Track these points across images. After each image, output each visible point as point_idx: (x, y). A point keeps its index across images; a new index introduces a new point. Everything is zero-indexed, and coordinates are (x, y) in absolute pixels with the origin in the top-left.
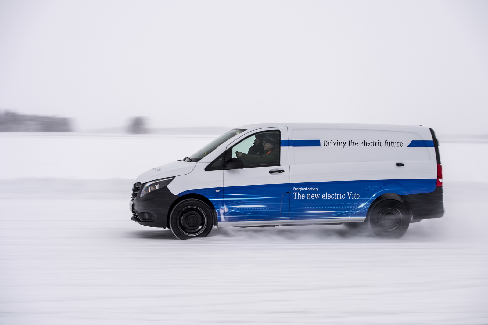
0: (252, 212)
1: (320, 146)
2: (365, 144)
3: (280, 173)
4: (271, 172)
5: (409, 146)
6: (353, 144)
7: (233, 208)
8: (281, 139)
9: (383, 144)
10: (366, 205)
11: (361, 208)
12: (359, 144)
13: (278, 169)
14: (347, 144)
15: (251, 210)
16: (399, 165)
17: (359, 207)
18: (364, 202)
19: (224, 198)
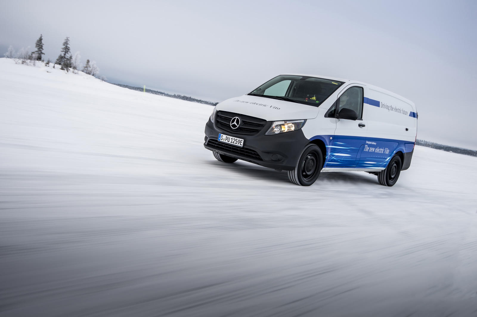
0: (343, 160)
1: (379, 107)
2: (396, 110)
3: (363, 127)
4: (360, 125)
5: (410, 115)
6: (392, 109)
7: (334, 155)
8: (364, 96)
9: (402, 111)
10: (389, 160)
11: (387, 161)
12: (394, 109)
13: (362, 123)
14: (390, 109)
15: (342, 158)
16: (407, 130)
17: (386, 160)
18: (389, 157)
19: (332, 145)
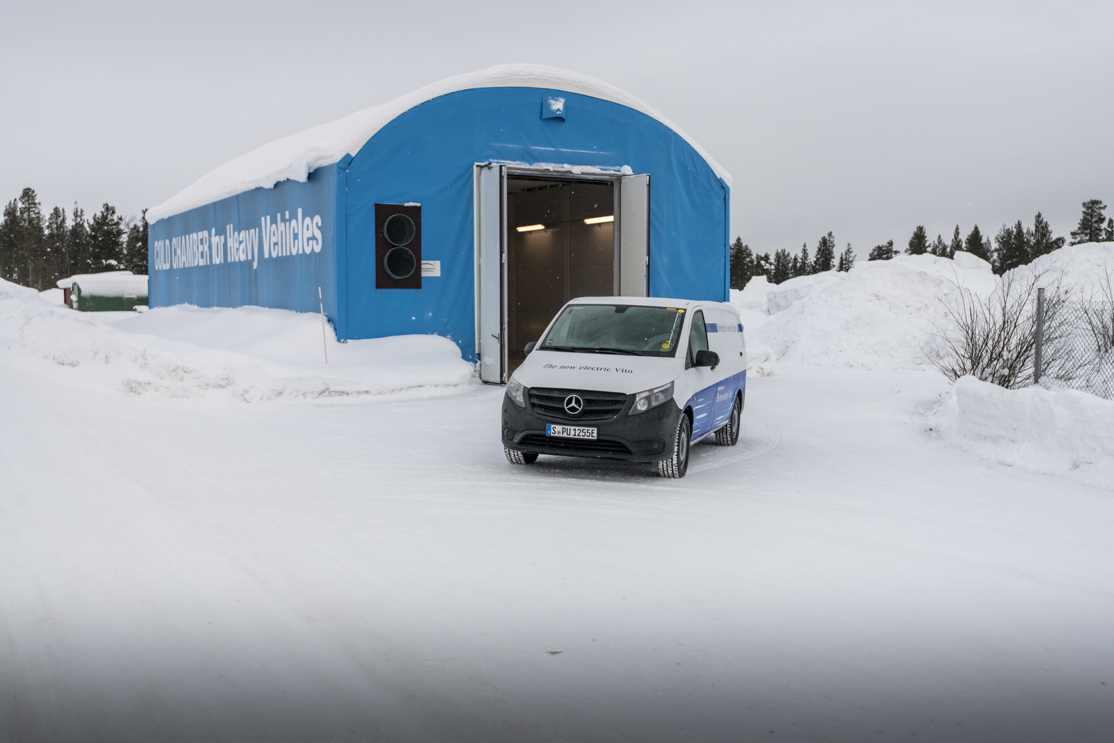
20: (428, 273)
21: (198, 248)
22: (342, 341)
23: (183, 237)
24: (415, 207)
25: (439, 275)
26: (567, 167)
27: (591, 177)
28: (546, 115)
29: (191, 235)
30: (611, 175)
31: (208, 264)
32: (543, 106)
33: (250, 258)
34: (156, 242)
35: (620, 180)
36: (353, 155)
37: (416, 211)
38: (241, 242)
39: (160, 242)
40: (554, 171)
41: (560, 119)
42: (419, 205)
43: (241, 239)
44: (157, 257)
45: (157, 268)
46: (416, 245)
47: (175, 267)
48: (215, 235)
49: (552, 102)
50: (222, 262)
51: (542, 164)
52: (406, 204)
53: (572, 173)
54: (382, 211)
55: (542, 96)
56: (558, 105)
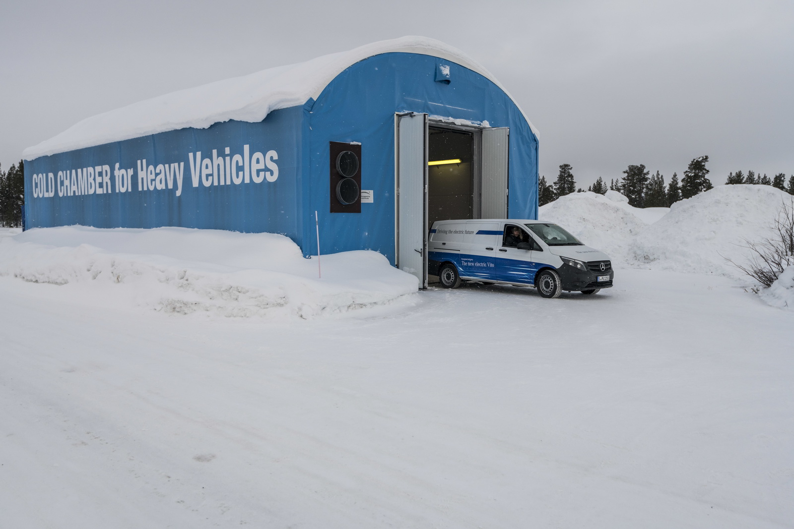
20: (365, 200)
21: (94, 179)
22: (307, 257)
23: (74, 171)
24: (358, 145)
25: (373, 202)
26: (451, 120)
27: (464, 128)
28: (439, 78)
29: (85, 169)
30: (475, 127)
31: (110, 191)
32: (437, 72)
33: (170, 186)
34: (35, 176)
35: (482, 132)
36: (315, 99)
37: (358, 148)
38: (157, 175)
39: (40, 175)
40: (445, 122)
41: (448, 82)
42: (360, 144)
43: (158, 171)
44: (36, 187)
45: (35, 196)
46: (358, 177)
47: (61, 195)
48: (119, 169)
49: (442, 68)
50: (130, 190)
51: (436, 116)
52: (352, 143)
53: (455, 124)
54: (336, 148)
55: (437, 62)
56: (446, 71)
